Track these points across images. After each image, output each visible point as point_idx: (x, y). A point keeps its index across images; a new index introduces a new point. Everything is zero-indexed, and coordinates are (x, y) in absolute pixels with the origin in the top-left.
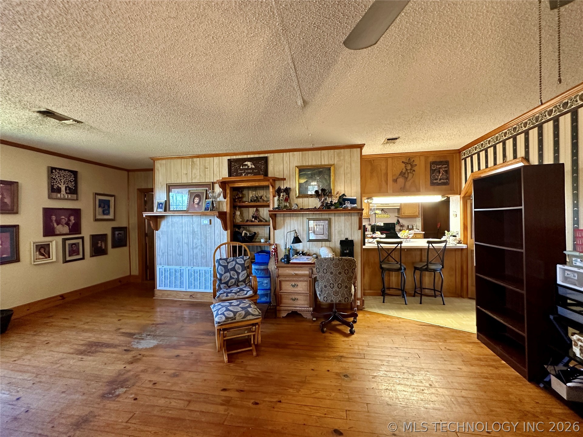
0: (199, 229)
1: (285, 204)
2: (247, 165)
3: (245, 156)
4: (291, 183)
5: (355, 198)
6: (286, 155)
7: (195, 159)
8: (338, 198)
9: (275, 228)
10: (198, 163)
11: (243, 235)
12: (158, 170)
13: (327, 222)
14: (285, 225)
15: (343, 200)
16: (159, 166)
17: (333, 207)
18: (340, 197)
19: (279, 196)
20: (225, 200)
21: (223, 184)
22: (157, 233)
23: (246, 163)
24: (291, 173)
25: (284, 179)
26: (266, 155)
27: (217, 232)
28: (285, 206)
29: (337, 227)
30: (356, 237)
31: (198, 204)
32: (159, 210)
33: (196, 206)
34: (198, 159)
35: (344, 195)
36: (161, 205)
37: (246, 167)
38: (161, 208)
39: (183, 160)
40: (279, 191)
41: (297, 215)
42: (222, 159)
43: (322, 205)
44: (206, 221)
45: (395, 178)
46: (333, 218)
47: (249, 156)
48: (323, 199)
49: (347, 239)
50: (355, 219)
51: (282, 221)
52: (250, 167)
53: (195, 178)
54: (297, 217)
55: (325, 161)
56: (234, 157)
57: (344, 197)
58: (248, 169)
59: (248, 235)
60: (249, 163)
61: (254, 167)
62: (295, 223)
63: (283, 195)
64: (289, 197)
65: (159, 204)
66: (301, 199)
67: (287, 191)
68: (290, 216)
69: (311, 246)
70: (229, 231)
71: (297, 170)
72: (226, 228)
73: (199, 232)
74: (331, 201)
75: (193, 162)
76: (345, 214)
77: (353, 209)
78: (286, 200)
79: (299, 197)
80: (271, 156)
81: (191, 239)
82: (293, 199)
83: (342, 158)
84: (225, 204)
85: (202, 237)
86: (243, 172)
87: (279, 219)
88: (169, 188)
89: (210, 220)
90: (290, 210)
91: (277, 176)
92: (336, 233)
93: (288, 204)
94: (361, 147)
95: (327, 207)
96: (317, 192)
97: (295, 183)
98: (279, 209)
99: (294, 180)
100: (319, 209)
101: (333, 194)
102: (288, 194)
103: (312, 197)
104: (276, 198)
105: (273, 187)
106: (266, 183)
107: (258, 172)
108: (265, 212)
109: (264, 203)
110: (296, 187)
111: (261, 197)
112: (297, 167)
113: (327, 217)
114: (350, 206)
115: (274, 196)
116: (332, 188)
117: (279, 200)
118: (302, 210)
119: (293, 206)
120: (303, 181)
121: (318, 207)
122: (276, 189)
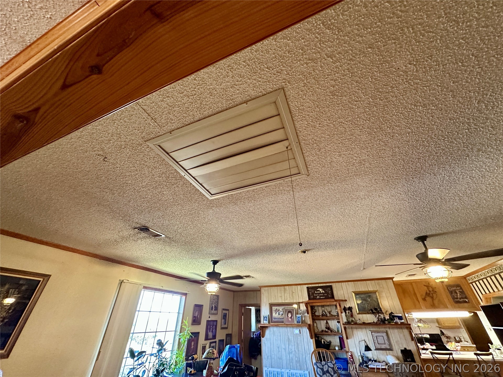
0: (292, 338)
2: (319, 291)
3: (317, 285)
4: (351, 303)
5: (401, 315)
6: (343, 284)
7: (286, 287)
8: (388, 316)
9: (347, 338)
10: (288, 289)
11: (323, 343)
12: (263, 293)
13: (385, 333)
14: (354, 335)
15: (392, 316)
16: (264, 291)
17: (386, 322)
18: (390, 315)
19: (346, 313)
20: (308, 315)
21: (306, 304)
22: (263, 339)
23: (318, 289)
24: (349, 296)
25: (346, 300)
26: (330, 284)
27: (305, 340)
28: (352, 321)
29: (394, 338)
30: (412, 346)
31: (291, 318)
32: (265, 322)
33: (290, 319)
34: (288, 287)
35: (392, 313)
36: (266, 318)
37: (319, 292)
38: (266, 320)
39: (278, 287)
40: (345, 309)
41: (361, 328)
42: (303, 287)
43: (378, 320)
44: (297, 331)
45: (423, 297)
46: (389, 331)
47: (320, 285)
48: (377, 315)
49: (405, 349)
50: (406, 332)
51: (351, 332)
52: (321, 292)
53: (287, 299)
55: (371, 289)
56: (310, 286)
57: (393, 314)
58: (320, 293)
59: (326, 343)
60: (320, 290)
61: (324, 292)
62: (361, 334)
63: (348, 312)
64: (352, 313)
65: (264, 317)
66: (361, 315)
67: (350, 309)
68: (356, 328)
69: (378, 355)
70: (314, 339)
71: (353, 294)
72: (312, 338)
73: (293, 340)
74: (384, 318)
75: (284, 289)
76: (397, 328)
77: (402, 324)
78: (352, 316)
79: (359, 314)
80: (334, 285)
81: (288, 345)
82: (355, 315)
83: (381, 286)
84: (308, 318)
85: (295, 343)
86: (317, 295)
87: (348, 330)
88: (271, 305)
89: (300, 330)
90: (356, 324)
91: (341, 298)
92: (395, 343)
93: (353, 319)
94: (392, 278)
95: (382, 322)
96: (372, 310)
97: (354, 303)
98: (348, 323)
99: (353, 301)
100: (376, 323)
101: (384, 311)
102: (351, 311)
103: (368, 313)
104: (344, 314)
105: (340, 306)
106: (335, 303)
107: (328, 295)
108: (333, 324)
109: (333, 317)
110: (355, 306)
111: (330, 313)
112: (353, 292)
113: (384, 330)
114: (399, 321)
115: (342, 313)
116: (381, 307)
117: (346, 316)
118: (364, 324)
119: (357, 321)
120: (359, 302)
121: (375, 321)
122: (343, 307)
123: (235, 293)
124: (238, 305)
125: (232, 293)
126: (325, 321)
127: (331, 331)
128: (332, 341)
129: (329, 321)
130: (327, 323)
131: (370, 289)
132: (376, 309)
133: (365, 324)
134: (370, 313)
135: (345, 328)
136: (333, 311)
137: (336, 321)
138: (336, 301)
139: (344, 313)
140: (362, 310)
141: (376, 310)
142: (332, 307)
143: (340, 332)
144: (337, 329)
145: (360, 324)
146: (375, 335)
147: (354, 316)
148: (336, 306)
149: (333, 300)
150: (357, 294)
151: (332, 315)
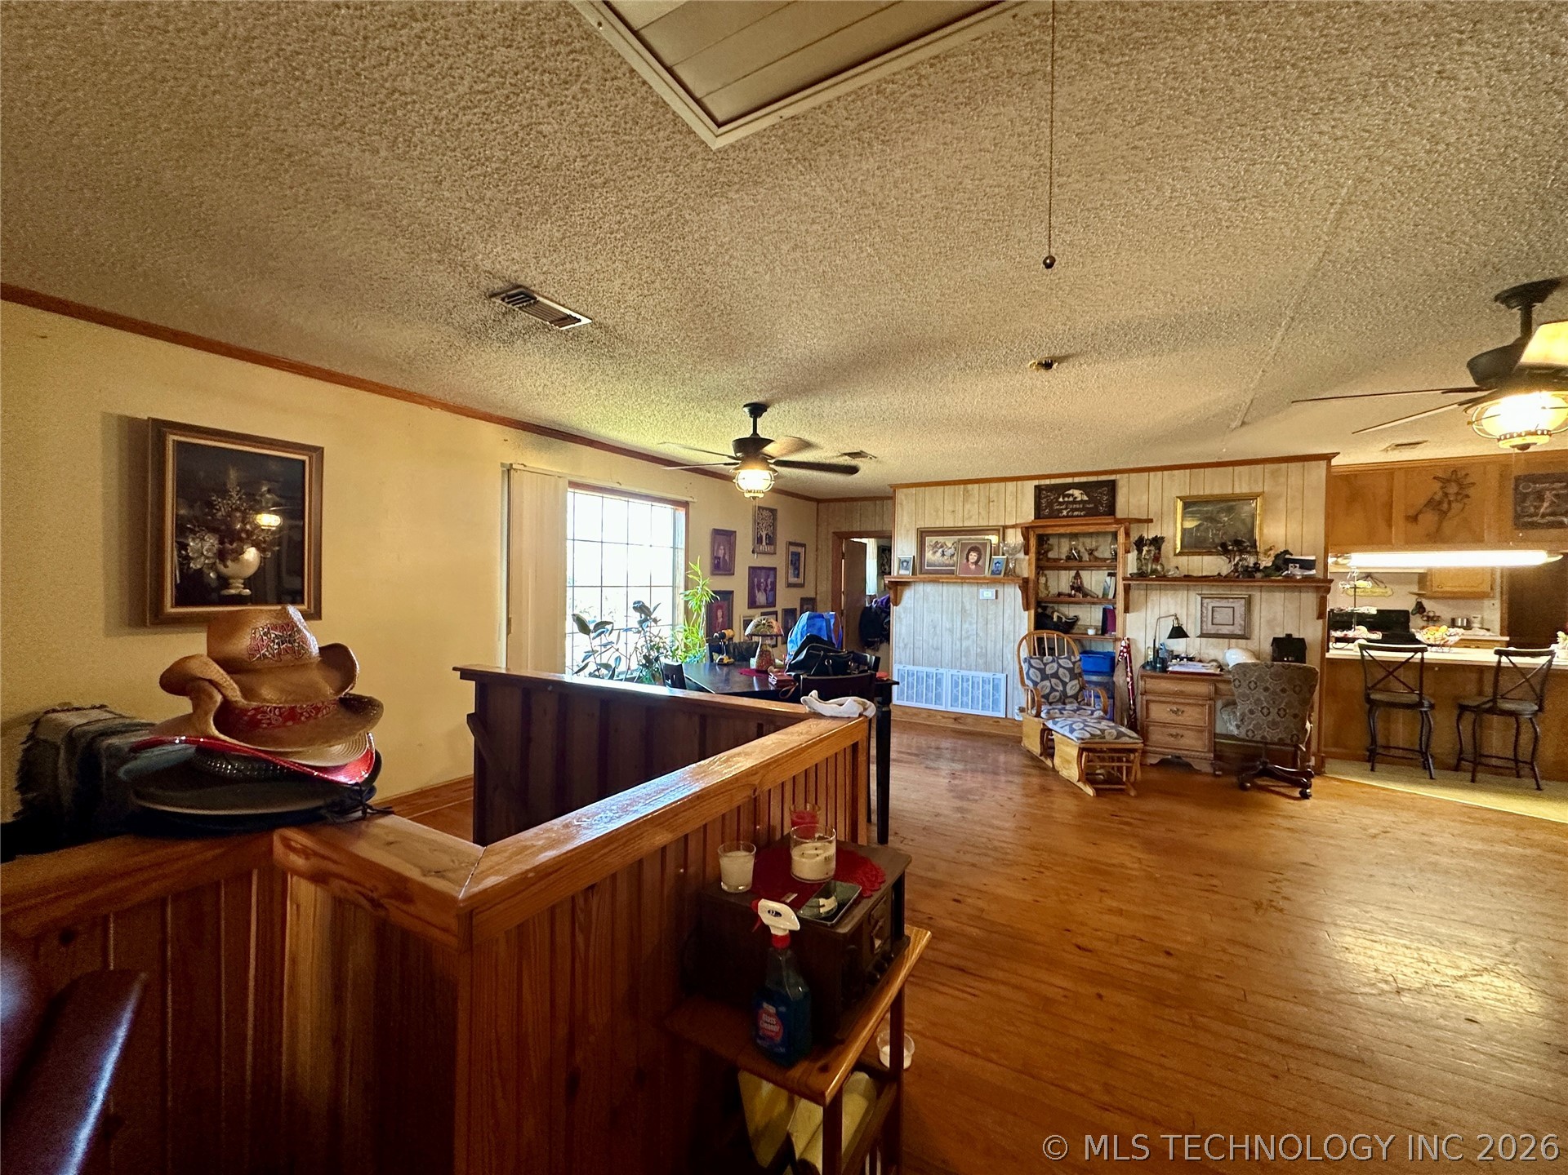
0: (974, 607)
1: (1154, 566)
2: (1072, 495)
3: (1069, 480)
4: (1165, 526)
5: (1313, 558)
6: (1155, 475)
7: (970, 486)
8: (1272, 558)
9: (1127, 610)
10: (976, 492)
11: (1055, 619)
12: (901, 504)
13: (1243, 601)
14: (1149, 604)
15: (1283, 561)
16: (903, 498)
17: (1259, 575)
18: (1277, 556)
19: (1140, 551)
20: (1027, 557)
21: (1026, 531)
22: (895, 610)
23: (1071, 492)
24: (1165, 508)
25: (1151, 521)
26: (1112, 477)
27: (1008, 612)
28: (1154, 571)
29: (1264, 612)
30: (1311, 631)
31: (976, 563)
32: (902, 572)
33: (973, 567)
34: (976, 486)
35: (1286, 552)
36: (905, 564)
37: (1071, 499)
38: (907, 569)
39: (947, 488)
40: (1140, 544)
41: (1174, 588)
42: (1022, 486)
43: (1236, 570)
44: (988, 593)
45: (1412, 512)
46: (1257, 595)
47: (1077, 480)
48: (1237, 559)
49: (1289, 636)
50: (1309, 599)
51: (1143, 598)
52: (1079, 499)
53: (970, 517)
54: (1175, 590)
55: (1242, 488)
56: (1047, 482)
57: (1287, 556)
58: (1074, 502)
59: (1064, 619)
60: (1077, 493)
61: (1086, 498)
62: (1171, 601)
63: (1149, 551)
64: (1159, 553)
65: (901, 562)
66: (1185, 558)
67: (1157, 542)
68: (1160, 588)
69: (1203, 647)
70: (1033, 612)
71: (1180, 504)
72: (1027, 607)
73: (974, 612)
74: (1255, 564)
75: (965, 490)
76: (1286, 589)
77: (1306, 579)
78: (1157, 559)
79: (1181, 554)
80: (1122, 480)
81: (959, 623)
82: (1168, 558)
83: (1282, 480)
84: (1025, 565)
85: (980, 620)
86: (1064, 507)
87: (1134, 594)
88: (922, 534)
89: (997, 592)
90: (1163, 577)
91: (1135, 515)
92: (1264, 623)
93: (1159, 568)
94: (1328, 458)
95: (1248, 574)
96: (1224, 545)
97: (1173, 528)
98: (1141, 575)
99: (1172, 524)
100: (1226, 577)
101: (1261, 547)
102: (1159, 549)
103: (1210, 553)
104: (1132, 556)
105: (1127, 534)
106: (1112, 528)
107: (1096, 507)
108: (1095, 580)
109: (1096, 563)
110: (1175, 536)
111: (1091, 552)
112: (1180, 498)
113: (1244, 594)
114: (1298, 573)
115: (1128, 552)
116: (1257, 538)
117: (1139, 559)
118: (1188, 578)
119: (1169, 571)
120: (1190, 524)
121: (1224, 573)
122: (1134, 537)
123: (822, 505)
124: (830, 536)
125: (815, 504)
126: (1073, 573)
127: (1085, 595)
128: (1081, 617)
129: (1081, 572)
130: (1077, 576)
131: (1240, 487)
132: (1237, 543)
133: (1189, 580)
134: (1218, 553)
135: (1127, 589)
136: (1100, 549)
137: (1106, 572)
138: (1119, 521)
139: (1136, 552)
140: (1194, 545)
141: (1239, 544)
142: (1101, 539)
143: (1111, 596)
144: (1104, 589)
145: (1175, 579)
146: (1210, 604)
147: (1163, 560)
148: (1115, 535)
149: (1109, 519)
150: (1189, 504)
151: (1096, 559)
